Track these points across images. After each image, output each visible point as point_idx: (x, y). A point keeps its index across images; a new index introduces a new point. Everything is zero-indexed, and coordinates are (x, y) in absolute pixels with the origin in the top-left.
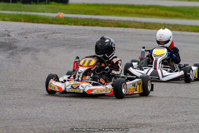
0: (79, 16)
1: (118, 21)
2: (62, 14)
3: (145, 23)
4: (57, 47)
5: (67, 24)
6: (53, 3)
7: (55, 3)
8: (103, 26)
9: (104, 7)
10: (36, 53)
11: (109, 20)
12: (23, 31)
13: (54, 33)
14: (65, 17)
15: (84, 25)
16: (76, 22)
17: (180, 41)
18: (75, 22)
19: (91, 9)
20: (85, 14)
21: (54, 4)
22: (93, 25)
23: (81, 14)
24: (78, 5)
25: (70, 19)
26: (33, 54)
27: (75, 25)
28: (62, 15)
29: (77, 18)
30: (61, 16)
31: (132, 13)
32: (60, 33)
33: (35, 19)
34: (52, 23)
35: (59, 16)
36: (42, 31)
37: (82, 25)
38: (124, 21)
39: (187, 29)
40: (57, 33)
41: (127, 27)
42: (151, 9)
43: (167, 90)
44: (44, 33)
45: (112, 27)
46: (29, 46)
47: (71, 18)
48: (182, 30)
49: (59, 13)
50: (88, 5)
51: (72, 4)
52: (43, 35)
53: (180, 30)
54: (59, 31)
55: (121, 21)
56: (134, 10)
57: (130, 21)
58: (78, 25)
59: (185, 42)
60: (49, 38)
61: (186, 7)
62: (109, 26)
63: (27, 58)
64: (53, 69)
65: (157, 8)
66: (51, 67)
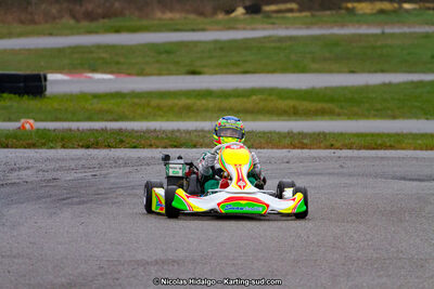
0: (74, 125)
1: (173, 131)
2: (31, 121)
4: (22, 203)
5: (43, 145)
6: (5, 95)
7: (12, 95)
8: (135, 147)
9: (136, 100)
11: (148, 131)
13: (13, 170)
14: (38, 130)
15: (88, 147)
16: (65, 140)
17: (330, 174)
18: (63, 139)
19: (105, 105)
20: (89, 119)
21: (10, 99)
22: (109, 147)
23: (78, 120)
24: (71, 97)
25: (53, 134)
27: (63, 147)
28: (30, 124)
29: (70, 130)
30: (27, 126)
31: (207, 110)
32: (28, 168)
34: (7, 147)
35: (23, 127)
37: (82, 147)
38: (188, 132)
39: (347, 141)
40: (20, 169)
41: (195, 146)
42: (254, 97)
45: (157, 147)
47: (54, 130)
48: (337, 145)
49: (23, 121)
50: (96, 96)
51: (55, 97)
53: (332, 147)
54: (26, 165)
55: (179, 130)
56: (211, 103)
57: (202, 131)
58: (73, 148)
61: (345, 88)
62: (151, 146)
64: (15, 257)
65: (270, 95)
66: (9, 253)
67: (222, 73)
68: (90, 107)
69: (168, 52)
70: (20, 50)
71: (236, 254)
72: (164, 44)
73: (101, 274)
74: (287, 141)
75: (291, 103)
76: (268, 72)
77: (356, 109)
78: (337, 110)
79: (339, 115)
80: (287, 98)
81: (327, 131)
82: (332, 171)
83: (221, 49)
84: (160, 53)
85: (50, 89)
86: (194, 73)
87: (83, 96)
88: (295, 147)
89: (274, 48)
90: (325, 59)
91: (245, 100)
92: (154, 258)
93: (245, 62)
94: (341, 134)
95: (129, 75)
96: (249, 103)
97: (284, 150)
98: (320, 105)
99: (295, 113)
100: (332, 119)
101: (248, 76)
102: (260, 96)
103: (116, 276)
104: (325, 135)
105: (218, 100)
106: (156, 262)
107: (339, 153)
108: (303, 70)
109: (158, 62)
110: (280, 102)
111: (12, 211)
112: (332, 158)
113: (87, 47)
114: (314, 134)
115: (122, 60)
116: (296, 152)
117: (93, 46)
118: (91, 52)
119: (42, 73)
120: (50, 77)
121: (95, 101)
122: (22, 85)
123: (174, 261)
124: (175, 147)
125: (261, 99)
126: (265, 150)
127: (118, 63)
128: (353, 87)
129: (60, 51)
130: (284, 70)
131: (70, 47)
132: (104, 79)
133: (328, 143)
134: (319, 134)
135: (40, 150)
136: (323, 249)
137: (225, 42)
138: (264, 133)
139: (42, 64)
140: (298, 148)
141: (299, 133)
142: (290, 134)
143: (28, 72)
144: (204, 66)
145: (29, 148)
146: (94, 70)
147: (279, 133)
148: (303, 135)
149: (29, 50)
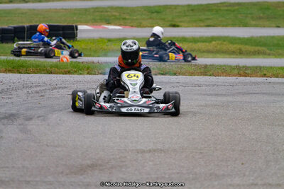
0: (95, 59)
2: (67, 56)
3: (206, 66)
4: (61, 110)
5: (76, 72)
10: (27, 122)
12: (4, 87)
13: (55, 88)
14: (72, 62)
16: (90, 69)
17: (264, 93)
18: (88, 69)
23: (99, 56)
24: (93, 41)
25: (81, 65)
26: (22, 124)
27: (88, 74)
29: (93, 63)
30: (65, 60)
32: (65, 88)
33: (22, 66)
34: (51, 73)
35: (62, 60)
36: (36, 86)
37: (101, 74)
39: (275, 72)
40: (60, 88)
41: (175, 74)
42: (214, 42)
43: (247, 173)
44: (38, 89)
46: (14, 112)
48: (268, 74)
49: (62, 56)
50: (109, 40)
51: (84, 40)
52: (37, 92)
53: (265, 75)
54: (63, 85)
58: (95, 74)
59: (273, 94)
60: (47, 96)
61: (273, 37)
63: (11, 131)
64: (56, 147)
65: (224, 41)
66: (52, 144)
67: (193, 26)
68: (106, 47)
69: (158, 12)
70: (60, 9)
71: (203, 146)
72: (154, 7)
73: (114, 159)
74: (236, 71)
75: (238, 46)
76: (223, 26)
77: (280, 51)
78: (268, 51)
79: (269, 55)
80: (236, 43)
81: (262, 65)
82: (265, 92)
83: (192, 10)
84: (153, 13)
85: (79, 35)
86: (174, 26)
87: (101, 40)
88: (241, 75)
89: (227, 10)
90: (260, 18)
91: (207, 44)
92: (148, 148)
93: (208, 19)
94: (271, 67)
95: (132, 26)
96: (210, 46)
97: (234, 78)
98: (257, 48)
99: (240, 53)
100: (264, 58)
101: (210, 28)
102: (217, 42)
103: (123, 160)
104: (260, 67)
105: (191, 44)
106: (150, 151)
107: (270, 80)
108: (246, 25)
109: (151, 18)
110: (231, 45)
111: (54, 116)
112: (264, 83)
113: (104, 8)
114: (253, 67)
115: (127, 17)
116: (242, 79)
117: (109, 7)
118: (107, 12)
119: (74, 25)
120: (80, 27)
121: (109, 43)
122: (61, 32)
123: (161, 150)
124: (162, 74)
125: (218, 44)
126: (222, 77)
127: (124, 19)
128: (278, 36)
129: (86, 10)
130: (234, 25)
131: (93, 8)
132: (115, 29)
133: (263, 73)
134: (256, 67)
135: (73, 76)
136: (259, 144)
137: (195, 6)
138: (221, 66)
139: (75, 18)
140: (243, 76)
141: (244, 67)
142: (238, 67)
143: (65, 24)
144: (181, 22)
145: (66, 74)
146: (109, 23)
147: (230, 66)
148: (246, 68)
149: (65, 9)
